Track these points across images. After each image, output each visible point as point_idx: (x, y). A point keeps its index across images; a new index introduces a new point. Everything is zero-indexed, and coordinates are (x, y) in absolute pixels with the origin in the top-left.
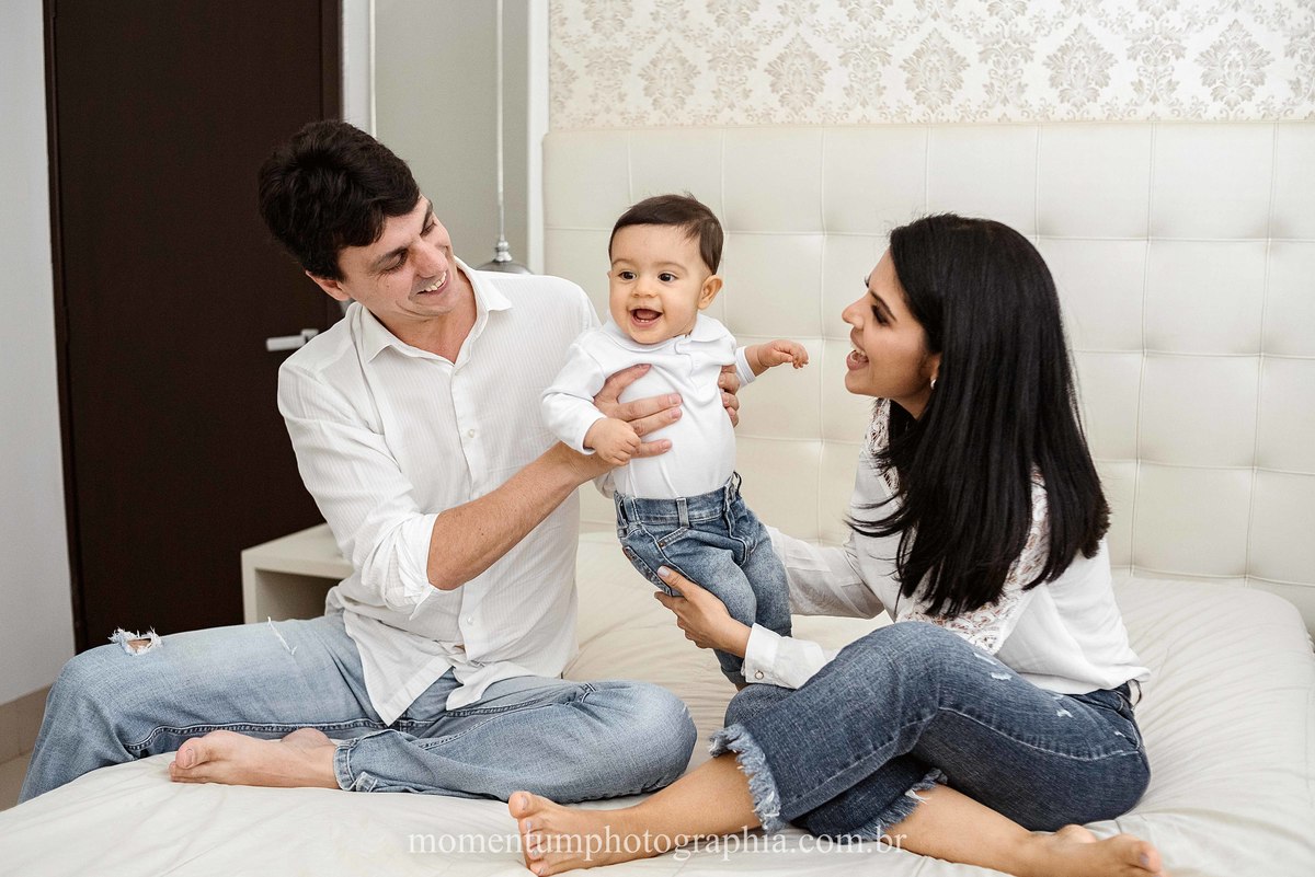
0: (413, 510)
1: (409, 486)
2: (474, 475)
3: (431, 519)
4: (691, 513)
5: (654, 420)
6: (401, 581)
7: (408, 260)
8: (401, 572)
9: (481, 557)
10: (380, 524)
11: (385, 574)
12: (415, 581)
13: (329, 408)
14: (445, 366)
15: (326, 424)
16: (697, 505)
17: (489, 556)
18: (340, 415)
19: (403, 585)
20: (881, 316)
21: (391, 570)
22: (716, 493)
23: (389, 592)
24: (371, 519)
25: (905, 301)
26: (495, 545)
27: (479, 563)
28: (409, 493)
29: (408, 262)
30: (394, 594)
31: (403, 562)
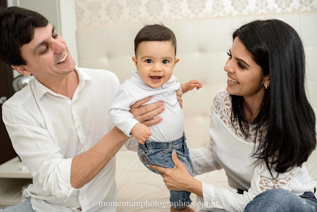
0: (62, 158)
1: (59, 149)
2: (81, 142)
3: (70, 161)
4: (173, 146)
5: (155, 112)
6: (60, 187)
7: (49, 48)
8: (59, 184)
9: (92, 173)
10: (49, 165)
11: (53, 185)
12: (66, 187)
13: (25, 119)
14: (68, 101)
15: (24, 126)
16: (175, 143)
17: (95, 173)
18: (29, 122)
19: (61, 189)
20: (241, 65)
21: (56, 183)
22: (181, 138)
23: (55, 192)
24: (45, 163)
25: (252, 58)
26: (97, 168)
27: (91, 176)
28: (59, 151)
29: (50, 49)
30: (57, 193)
31: (60, 179)
